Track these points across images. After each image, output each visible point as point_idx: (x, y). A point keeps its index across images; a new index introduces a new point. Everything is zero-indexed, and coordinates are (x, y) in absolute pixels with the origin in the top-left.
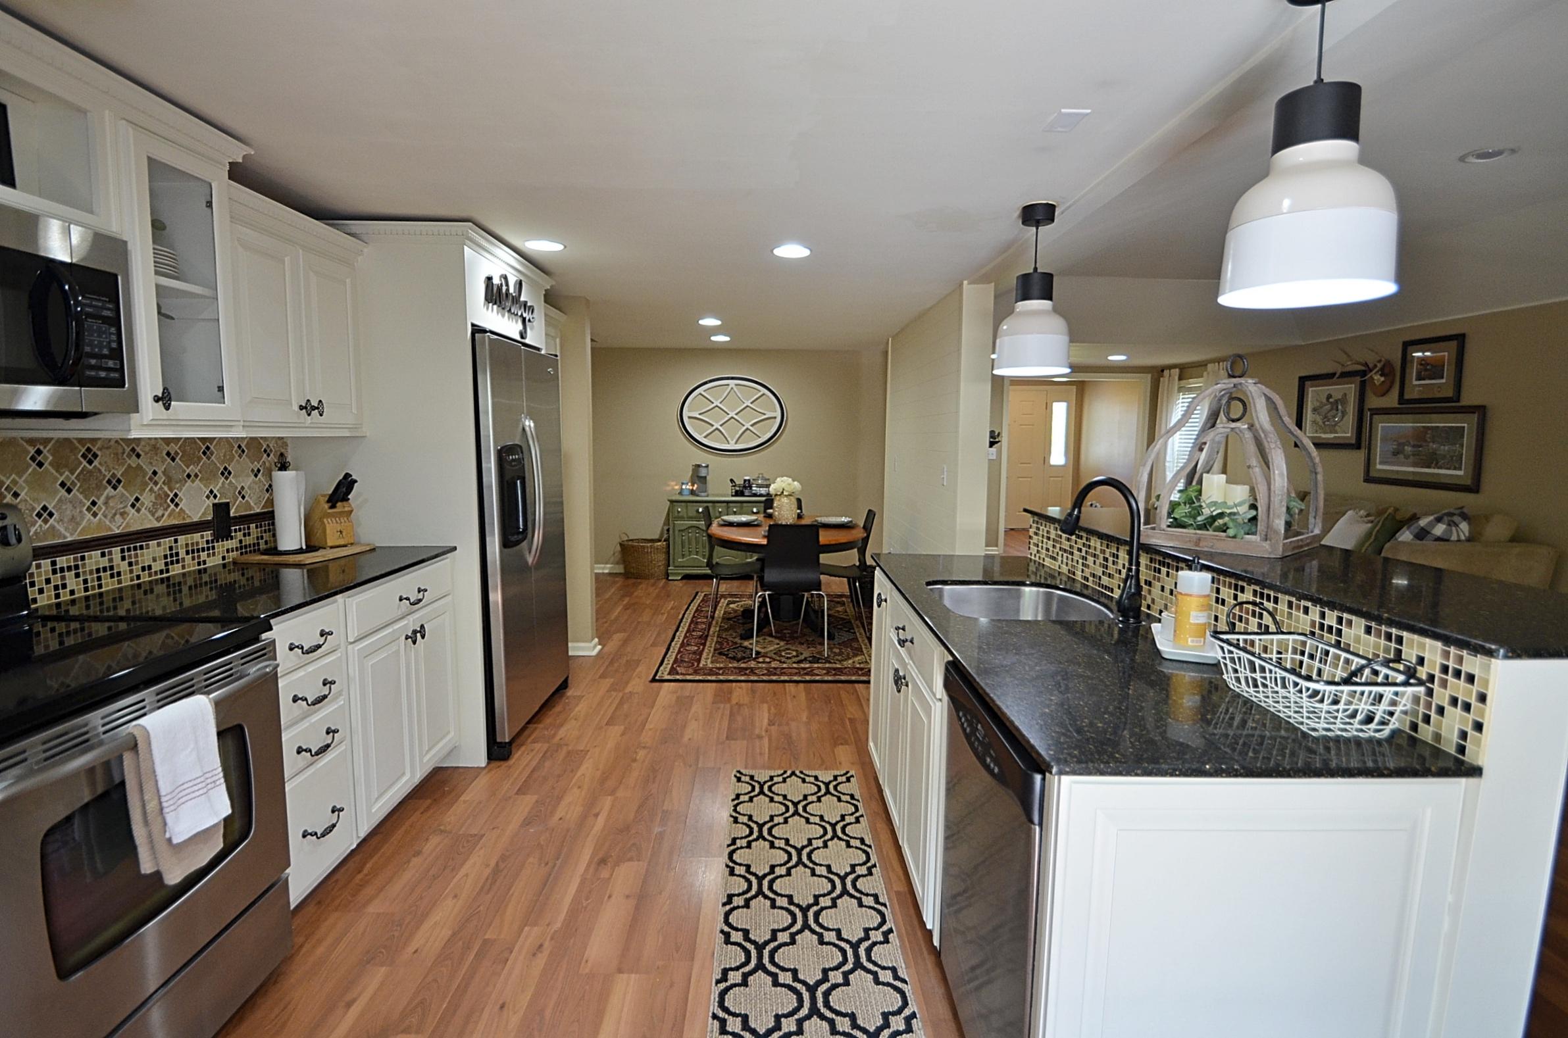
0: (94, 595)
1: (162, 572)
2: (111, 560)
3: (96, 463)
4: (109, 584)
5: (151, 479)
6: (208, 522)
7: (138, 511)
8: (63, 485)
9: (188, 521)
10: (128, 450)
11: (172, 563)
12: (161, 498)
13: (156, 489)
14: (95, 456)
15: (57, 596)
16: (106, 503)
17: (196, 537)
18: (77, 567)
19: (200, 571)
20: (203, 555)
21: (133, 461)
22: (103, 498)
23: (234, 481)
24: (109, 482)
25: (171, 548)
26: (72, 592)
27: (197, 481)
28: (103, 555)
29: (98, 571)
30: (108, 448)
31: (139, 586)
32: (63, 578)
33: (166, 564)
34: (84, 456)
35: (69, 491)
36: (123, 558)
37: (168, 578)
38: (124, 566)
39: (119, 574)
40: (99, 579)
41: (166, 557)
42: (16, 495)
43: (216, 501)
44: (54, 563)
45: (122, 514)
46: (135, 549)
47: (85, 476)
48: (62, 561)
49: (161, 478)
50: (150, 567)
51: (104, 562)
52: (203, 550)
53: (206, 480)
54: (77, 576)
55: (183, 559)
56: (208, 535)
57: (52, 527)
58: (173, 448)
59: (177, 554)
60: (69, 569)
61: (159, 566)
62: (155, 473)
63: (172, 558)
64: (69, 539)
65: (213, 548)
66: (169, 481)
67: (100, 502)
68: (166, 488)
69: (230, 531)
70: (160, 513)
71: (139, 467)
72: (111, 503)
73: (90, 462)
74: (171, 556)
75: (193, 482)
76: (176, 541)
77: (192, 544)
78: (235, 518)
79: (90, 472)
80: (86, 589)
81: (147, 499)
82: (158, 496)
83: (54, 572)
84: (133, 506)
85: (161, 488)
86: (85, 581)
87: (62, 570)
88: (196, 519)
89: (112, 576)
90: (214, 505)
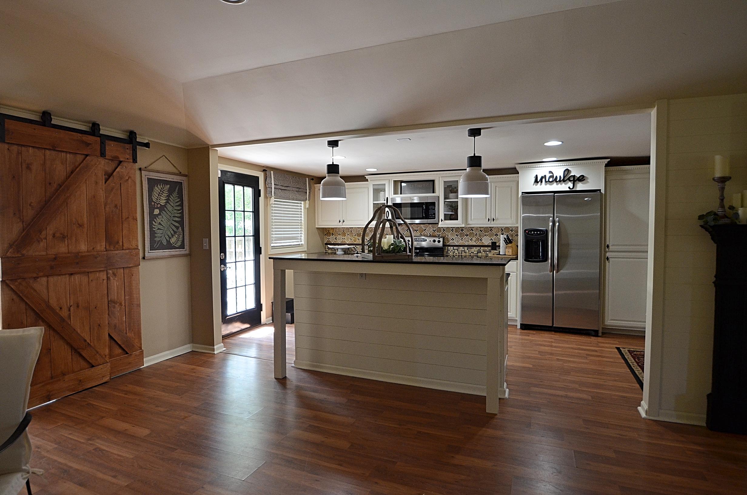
0: (460, 255)
1: (476, 254)
2: (465, 249)
3: (463, 231)
4: (464, 254)
5: (475, 235)
6: (490, 246)
7: (472, 241)
8: (456, 235)
9: (484, 245)
10: (470, 229)
11: (479, 253)
12: (478, 239)
13: (476, 237)
14: (463, 230)
15: (453, 253)
16: (465, 239)
17: (486, 248)
18: (458, 249)
19: (486, 256)
20: (488, 253)
21: (471, 231)
22: (464, 238)
23: (499, 237)
24: (466, 235)
25: (479, 250)
26: (456, 254)
27: (487, 237)
28: (463, 248)
29: (462, 251)
30: (466, 229)
31: (470, 256)
32: (455, 251)
33: (477, 253)
34: (461, 230)
35: (457, 236)
36: (467, 250)
37: (477, 256)
38: (467, 251)
39: (466, 252)
40: (462, 252)
41: (477, 251)
42: (448, 236)
43: (493, 241)
44: (453, 248)
45: (468, 241)
46: (470, 248)
47: (461, 234)
48: (455, 248)
49: (478, 235)
50: (473, 252)
51: (463, 250)
52: (488, 251)
53: (490, 236)
54: (458, 251)
55: (482, 253)
56: (490, 248)
57: (454, 242)
58: (482, 229)
59: (480, 251)
60: (456, 249)
61: (476, 252)
62: (476, 234)
63: (479, 252)
64: (457, 244)
65: (491, 251)
66: (480, 236)
67: (463, 239)
68: (479, 237)
69: (496, 248)
70: (477, 242)
71: (473, 232)
72: (466, 239)
73: (462, 231)
74: (479, 251)
75: (486, 236)
76: (480, 248)
77: (485, 250)
78: (498, 246)
79: (462, 233)
80: (459, 254)
81: (474, 239)
82: (477, 239)
83: (453, 249)
84: (471, 240)
85: (478, 237)
86: (459, 252)
87: (455, 249)
88: (486, 245)
89: (465, 252)
90: (492, 242)
